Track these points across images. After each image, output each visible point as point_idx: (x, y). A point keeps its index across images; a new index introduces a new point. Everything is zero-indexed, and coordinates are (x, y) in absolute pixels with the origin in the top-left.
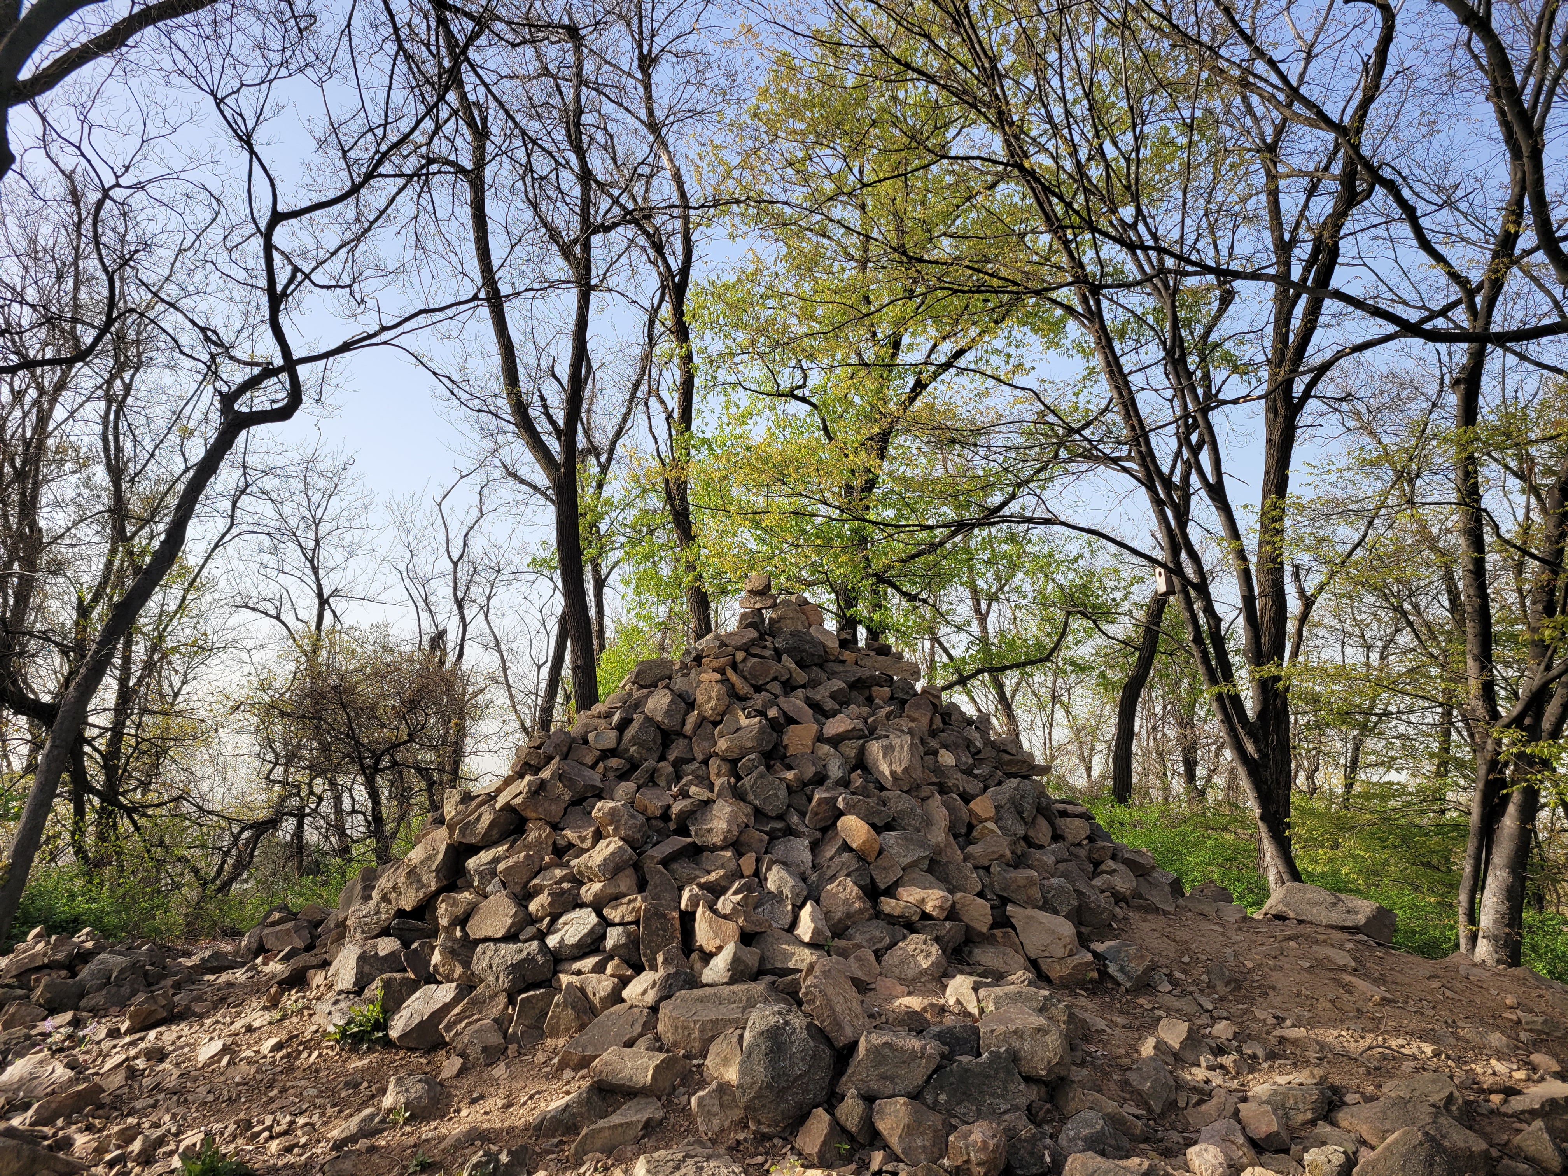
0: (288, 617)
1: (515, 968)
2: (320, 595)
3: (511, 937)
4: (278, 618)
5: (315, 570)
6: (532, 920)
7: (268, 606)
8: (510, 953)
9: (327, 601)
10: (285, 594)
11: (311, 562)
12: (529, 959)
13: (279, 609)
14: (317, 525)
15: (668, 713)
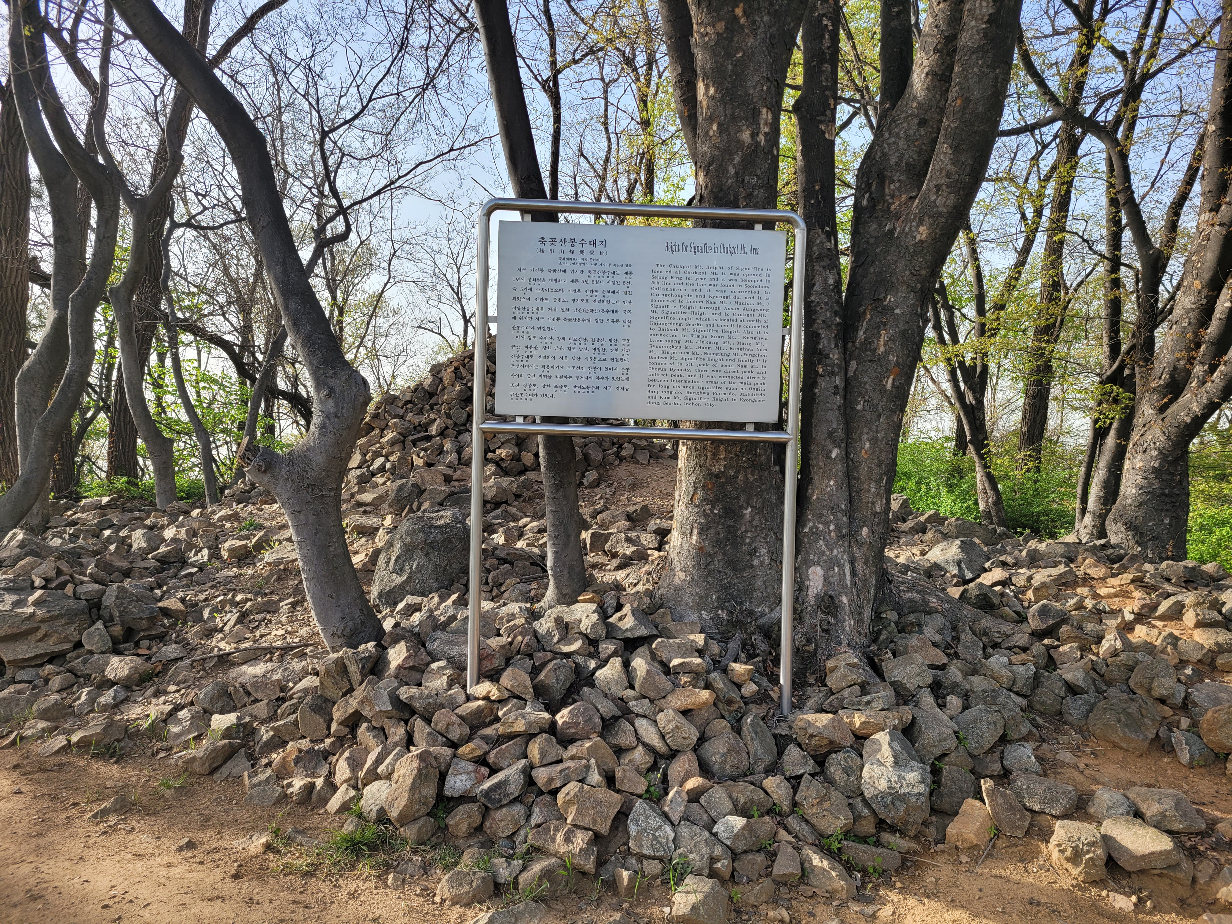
0: (446, 332)
1: (358, 476)
2: (464, 316)
3: (359, 467)
4: (440, 334)
5: (460, 301)
6: (367, 461)
7: (431, 326)
8: (358, 472)
9: (469, 321)
10: (443, 316)
11: (457, 294)
12: (363, 474)
13: (439, 328)
14: (458, 269)
15: (430, 385)
